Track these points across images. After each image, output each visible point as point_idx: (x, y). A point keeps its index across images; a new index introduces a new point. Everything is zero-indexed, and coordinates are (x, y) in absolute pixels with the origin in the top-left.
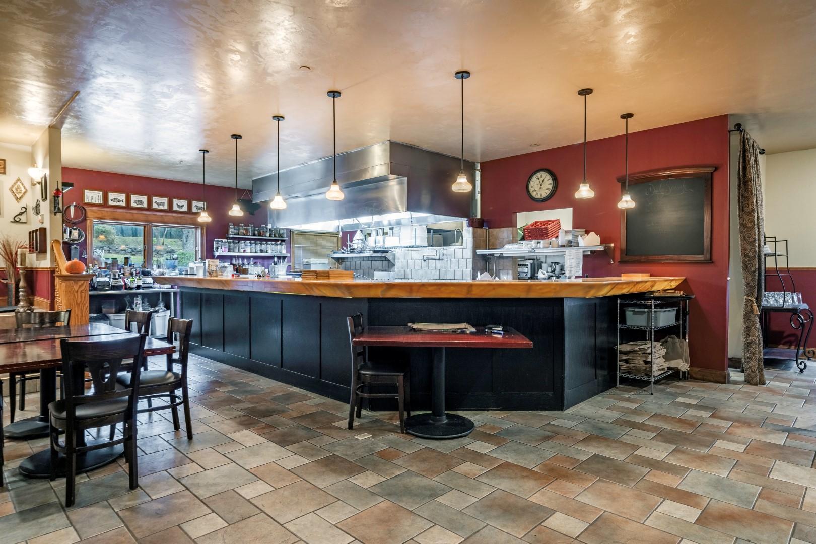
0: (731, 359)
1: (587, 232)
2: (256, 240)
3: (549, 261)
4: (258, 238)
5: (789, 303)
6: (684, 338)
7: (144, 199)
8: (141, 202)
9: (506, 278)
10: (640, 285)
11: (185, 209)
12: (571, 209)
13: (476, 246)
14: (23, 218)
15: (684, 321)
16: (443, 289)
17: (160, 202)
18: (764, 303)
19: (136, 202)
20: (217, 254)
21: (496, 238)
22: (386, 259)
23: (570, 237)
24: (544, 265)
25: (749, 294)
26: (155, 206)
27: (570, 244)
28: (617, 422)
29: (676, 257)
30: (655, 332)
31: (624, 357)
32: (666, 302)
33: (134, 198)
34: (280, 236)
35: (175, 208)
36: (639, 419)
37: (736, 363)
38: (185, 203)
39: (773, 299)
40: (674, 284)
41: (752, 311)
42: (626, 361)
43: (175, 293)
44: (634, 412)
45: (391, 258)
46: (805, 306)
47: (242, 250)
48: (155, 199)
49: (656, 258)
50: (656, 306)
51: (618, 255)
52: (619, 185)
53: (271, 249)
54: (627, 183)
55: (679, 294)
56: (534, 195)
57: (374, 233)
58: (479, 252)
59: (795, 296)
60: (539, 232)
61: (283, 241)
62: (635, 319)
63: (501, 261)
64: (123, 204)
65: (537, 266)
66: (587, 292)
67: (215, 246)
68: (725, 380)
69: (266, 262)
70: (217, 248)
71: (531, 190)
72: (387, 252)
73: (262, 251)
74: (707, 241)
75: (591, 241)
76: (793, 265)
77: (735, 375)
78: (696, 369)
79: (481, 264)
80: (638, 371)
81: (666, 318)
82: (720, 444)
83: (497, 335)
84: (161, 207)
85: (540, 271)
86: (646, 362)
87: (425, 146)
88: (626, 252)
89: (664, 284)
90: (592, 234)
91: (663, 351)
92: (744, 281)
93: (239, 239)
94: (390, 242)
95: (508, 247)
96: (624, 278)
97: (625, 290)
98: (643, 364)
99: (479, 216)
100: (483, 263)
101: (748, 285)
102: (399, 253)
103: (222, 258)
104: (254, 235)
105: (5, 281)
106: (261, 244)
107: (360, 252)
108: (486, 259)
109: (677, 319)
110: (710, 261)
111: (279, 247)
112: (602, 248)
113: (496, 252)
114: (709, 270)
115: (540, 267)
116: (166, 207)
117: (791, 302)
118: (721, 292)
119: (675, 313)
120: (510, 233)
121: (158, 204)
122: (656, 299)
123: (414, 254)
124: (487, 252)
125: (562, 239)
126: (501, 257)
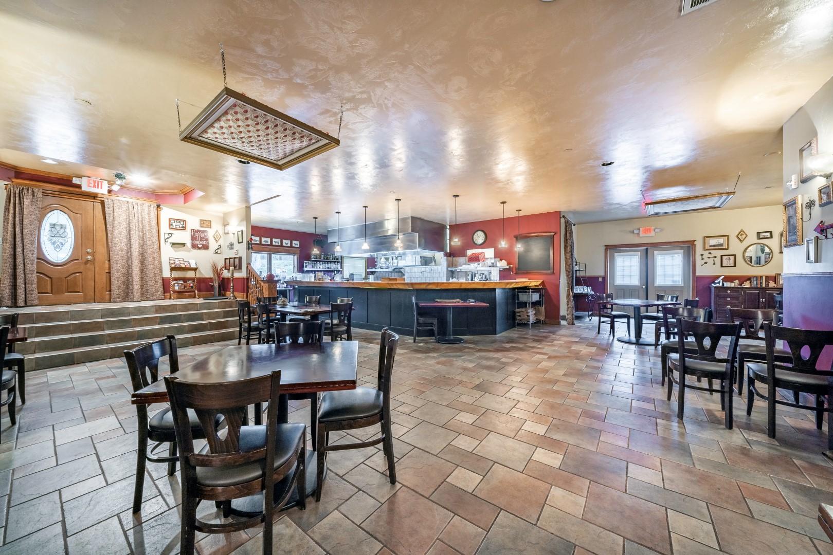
0: (562, 316)
1: (501, 260)
2: (325, 262)
3: (480, 273)
4: (326, 260)
5: (586, 291)
6: (542, 306)
7: (269, 240)
8: (267, 242)
9: (462, 280)
10: (525, 283)
11: (289, 245)
12: (493, 249)
13: (448, 266)
14: (219, 251)
15: (543, 299)
16: (450, 285)
17: (277, 241)
18: (575, 291)
19: (265, 241)
20: (305, 269)
21: (457, 262)
22: (400, 272)
23: (493, 261)
24: (477, 275)
25: (568, 287)
26: (274, 243)
27: (493, 265)
28: (518, 337)
29: (539, 271)
30: (531, 303)
31: (519, 314)
32: (535, 290)
33: (264, 239)
34: (337, 259)
35: (284, 245)
36: (526, 336)
37: (564, 318)
38: (289, 242)
39: (579, 290)
40: (539, 283)
41: (569, 294)
42: (520, 316)
43: (289, 290)
44: (524, 334)
45: (403, 272)
46: (593, 293)
47: (318, 267)
48: (274, 240)
49: (531, 272)
50: (532, 292)
51: (514, 270)
52: (515, 239)
53: (333, 267)
54: (518, 238)
55: (540, 287)
56: (476, 242)
57: (391, 259)
58: (450, 269)
59: (589, 288)
60: (475, 259)
61: (338, 262)
62: (523, 297)
63: (460, 273)
64: (258, 242)
65: (474, 276)
66: (506, 286)
67: (304, 265)
68: (559, 324)
69: (329, 274)
70: (306, 266)
71: (474, 239)
72: (401, 268)
73: (328, 268)
74: (552, 264)
75: (503, 264)
76: (588, 275)
77: (563, 323)
78: (547, 320)
79: (450, 274)
80: (524, 319)
81: (535, 297)
82: (555, 342)
83: (472, 302)
84: (277, 244)
85: (475, 278)
86: (528, 316)
87: (426, 219)
88: (518, 269)
89: (534, 283)
90: (503, 261)
91: (534, 312)
92: (566, 282)
93: (317, 261)
94: (401, 263)
95: (463, 266)
96: (518, 280)
97: (519, 285)
98: (526, 317)
99: (448, 252)
100: (452, 274)
101: (568, 283)
102: (407, 269)
103: (308, 271)
104: (324, 259)
105: (212, 284)
106: (328, 264)
107: (386, 268)
108: (452, 272)
109: (540, 298)
110: (553, 273)
111: (336, 265)
112: (508, 267)
113: (458, 269)
114: (552, 277)
115: (475, 276)
116: (280, 244)
117: (586, 290)
118: (558, 287)
119: (539, 295)
120: (464, 260)
121: (276, 242)
122: (531, 289)
123: (416, 269)
124: (453, 269)
125: (489, 262)
126: (460, 271)
